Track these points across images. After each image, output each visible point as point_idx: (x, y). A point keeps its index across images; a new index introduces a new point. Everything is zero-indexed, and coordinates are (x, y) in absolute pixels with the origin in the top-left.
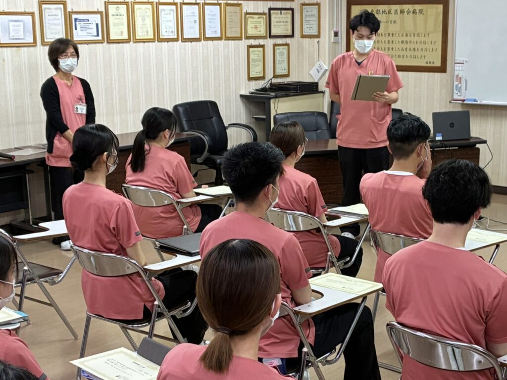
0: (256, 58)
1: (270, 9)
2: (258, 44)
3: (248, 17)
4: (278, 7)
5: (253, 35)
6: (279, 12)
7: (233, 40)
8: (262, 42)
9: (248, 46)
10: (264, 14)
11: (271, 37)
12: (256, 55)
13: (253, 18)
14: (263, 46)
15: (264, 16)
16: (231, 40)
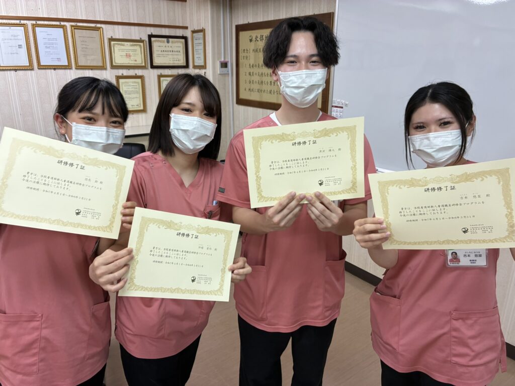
0: (131, 90)
1: (150, 36)
2: (134, 74)
3: (114, 44)
4: (164, 34)
5: (124, 65)
6: (165, 40)
7: (92, 69)
8: (139, 72)
9: (116, 76)
10: (141, 41)
11: (153, 67)
12: (130, 87)
13: (123, 45)
14: (141, 77)
15: (142, 44)
16: (89, 69)
